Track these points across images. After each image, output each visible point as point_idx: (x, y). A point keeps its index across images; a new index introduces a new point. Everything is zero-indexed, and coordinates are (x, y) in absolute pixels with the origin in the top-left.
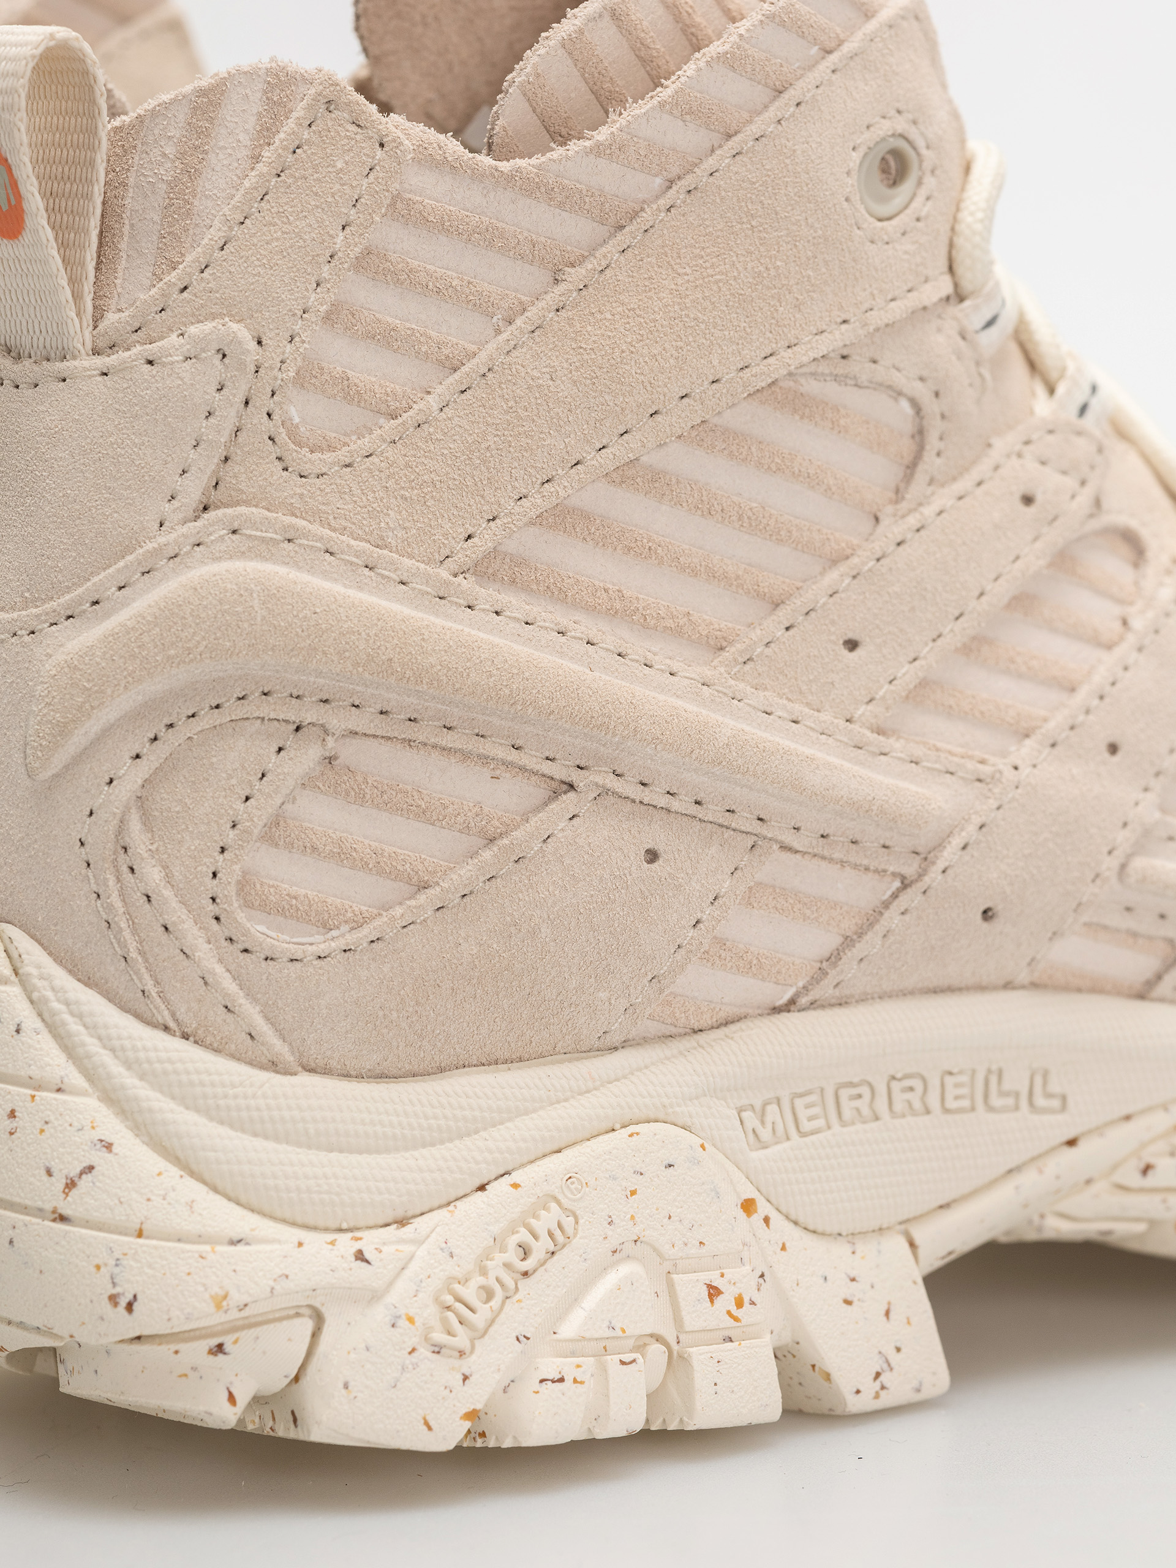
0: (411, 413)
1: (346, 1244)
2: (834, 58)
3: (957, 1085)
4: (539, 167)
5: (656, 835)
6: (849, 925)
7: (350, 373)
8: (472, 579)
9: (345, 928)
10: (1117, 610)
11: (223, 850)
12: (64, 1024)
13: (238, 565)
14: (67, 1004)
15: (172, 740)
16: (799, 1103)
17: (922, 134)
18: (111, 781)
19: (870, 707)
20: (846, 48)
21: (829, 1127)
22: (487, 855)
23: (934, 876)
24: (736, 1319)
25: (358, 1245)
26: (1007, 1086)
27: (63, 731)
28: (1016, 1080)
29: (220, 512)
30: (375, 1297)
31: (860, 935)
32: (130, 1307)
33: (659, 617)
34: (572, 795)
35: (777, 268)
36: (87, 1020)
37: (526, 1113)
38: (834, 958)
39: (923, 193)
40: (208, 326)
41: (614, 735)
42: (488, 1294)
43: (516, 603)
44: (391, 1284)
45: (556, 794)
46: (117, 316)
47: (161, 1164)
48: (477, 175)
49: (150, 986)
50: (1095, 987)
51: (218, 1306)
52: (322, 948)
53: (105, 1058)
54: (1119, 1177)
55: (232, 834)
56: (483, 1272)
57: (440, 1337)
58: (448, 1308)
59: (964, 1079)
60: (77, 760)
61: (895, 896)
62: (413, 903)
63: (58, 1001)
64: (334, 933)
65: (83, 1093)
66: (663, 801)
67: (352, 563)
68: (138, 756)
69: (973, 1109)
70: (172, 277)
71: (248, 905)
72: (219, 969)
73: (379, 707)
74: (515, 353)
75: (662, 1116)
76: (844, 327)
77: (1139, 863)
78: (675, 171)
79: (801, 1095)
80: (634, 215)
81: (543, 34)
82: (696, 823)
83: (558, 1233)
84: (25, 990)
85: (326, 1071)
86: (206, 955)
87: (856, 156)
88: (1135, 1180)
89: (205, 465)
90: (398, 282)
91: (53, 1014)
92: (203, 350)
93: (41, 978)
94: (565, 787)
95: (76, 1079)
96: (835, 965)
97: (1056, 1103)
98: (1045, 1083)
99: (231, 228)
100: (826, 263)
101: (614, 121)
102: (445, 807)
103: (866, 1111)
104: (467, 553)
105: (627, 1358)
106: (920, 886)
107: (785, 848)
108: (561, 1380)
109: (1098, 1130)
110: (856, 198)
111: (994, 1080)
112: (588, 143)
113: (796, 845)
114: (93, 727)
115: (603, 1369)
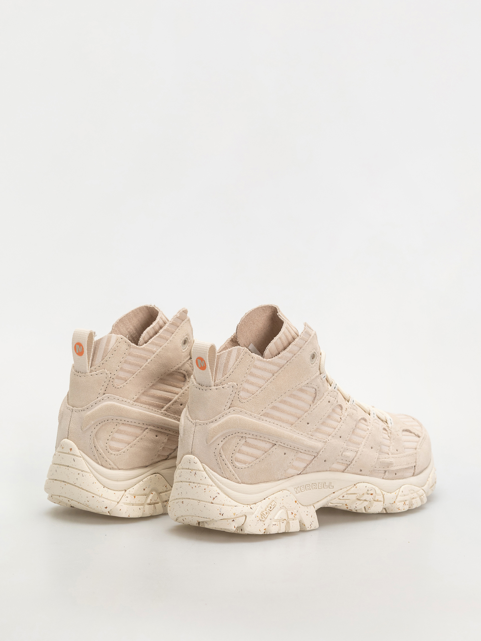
0: (255, 394)
1: (249, 507)
2: (307, 342)
3: (320, 485)
4: (272, 360)
5: (286, 451)
6: (308, 463)
7: (248, 389)
8: (263, 416)
9: (248, 464)
10: (340, 417)
11: (233, 454)
12: (212, 477)
13: (235, 415)
14: (212, 474)
15: (226, 439)
16: (301, 487)
17: (317, 351)
18: (218, 444)
19: (310, 432)
20: (309, 341)
21: (305, 491)
22: (265, 454)
23: (319, 456)
24: (295, 517)
25: (251, 507)
26: (326, 485)
27: (213, 437)
28: (327, 484)
29: (232, 408)
30: (253, 513)
31: (309, 464)
32: (222, 515)
33: (285, 421)
34: (276, 445)
35: (300, 372)
36: (215, 477)
37: (269, 489)
38: (306, 467)
39: (317, 360)
40: (231, 383)
41: (281, 437)
42: (267, 513)
43: (269, 420)
44: (255, 512)
45: (273, 446)
46: (217, 381)
47: (226, 496)
48: (264, 361)
49: (223, 472)
50: (337, 471)
51: (234, 515)
52: (245, 467)
53: (217, 481)
54: (339, 498)
55: (234, 451)
56: (266, 510)
57: (261, 519)
58: (262, 515)
59: (321, 484)
60: (214, 442)
61: (314, 458)
62: (256, 461)
63: (211, 474)
64: (246, 465)
65: (215, 486)
66: (286, 446)
67: (249, 415)
68: (222, 441)
69: (322, 488)
70: (226, 376)
71: (236, 461)
72: (232, 470)
73: (252, 434)
74: (268, 385)
75: (286, 489)
76: (308, 380)
77: (344, 453)
78: (288, 360)
79: (301, 486)
80: (283, 366)
81: (271, 341)
82: (290, 449)
83: (274, 505)
84: (206, 472)
85: (245, 483)
86: (231, 468)
87: (310, 356)
88: (342, 498)
89: (230, 401)
90: (254, 376)
91: (210, 476)
92: (230, 386)
93: (208, 471)
94: (274, 445)
95: (214, 485)
96: (306, 468)
97: (332, 487)
98: (331, 484)
99: (233, 370)
100: (306, 371)
101: (281, 354)
102: (260, 448)
103: (309, 488)
104: (262, 413)
105: (283, 522)
106: (317, 457)
107: (301, 452)
108: (275, 525)
109: (337, 491)
110: (310, 362)
111: (325, 484)
112: (278, 357)
113: (302, 452)
114: (216, 437)
115: (280, 523)
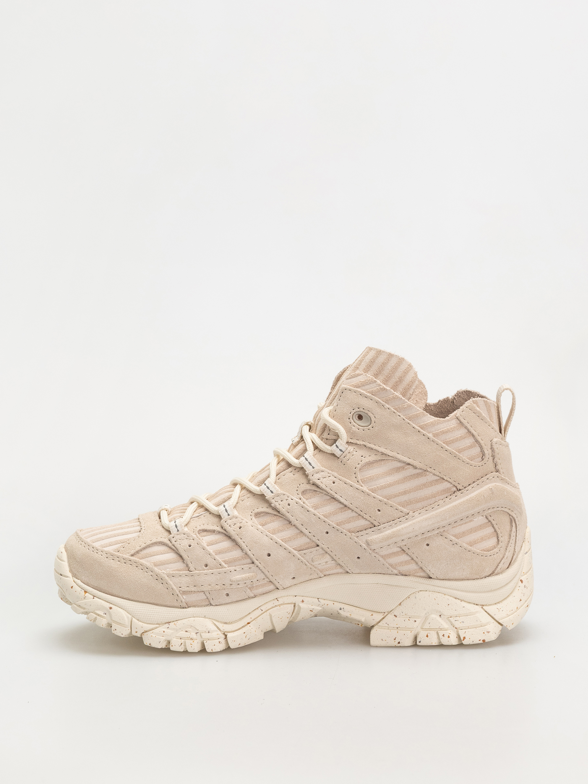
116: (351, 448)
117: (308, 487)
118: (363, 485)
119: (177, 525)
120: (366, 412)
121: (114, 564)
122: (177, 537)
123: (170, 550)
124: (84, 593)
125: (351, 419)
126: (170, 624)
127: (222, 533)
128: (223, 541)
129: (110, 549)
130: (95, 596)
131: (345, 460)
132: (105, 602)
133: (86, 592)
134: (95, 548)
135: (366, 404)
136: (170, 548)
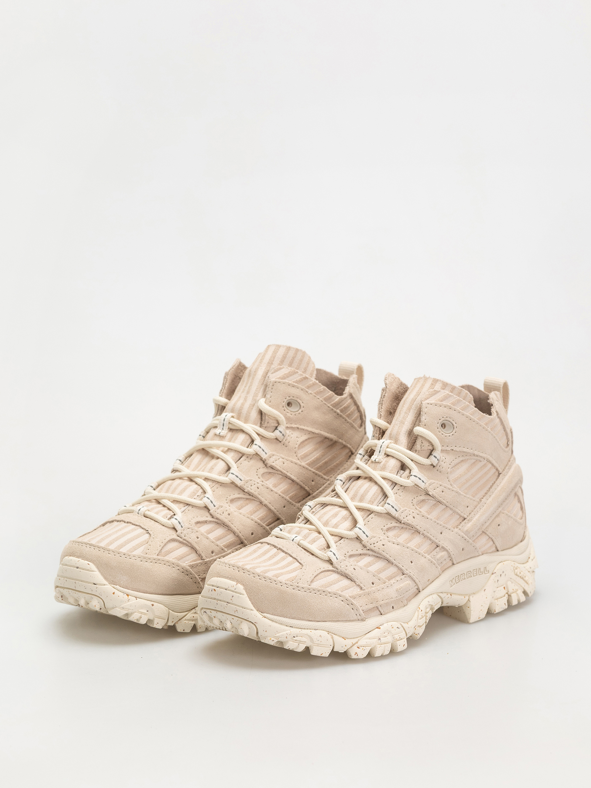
116: (288, 432)
117: (265, 470)
118: (301, 461)
119: (180, 522)
120: (296, 399)
121: (148, 565)
122: (185, 532)
123: (181, 545)
124: (127, 596)
125: (285, 407)
126: (196, 609)
127: (213, 522)
128: (217, 529)
129: (138, 552)
130: (137, 597)
131: (287, 442)
132: (146, 601)
133: (128, 595)
134: (126, 554)
135: (294, 392)
136: (181, 542)
